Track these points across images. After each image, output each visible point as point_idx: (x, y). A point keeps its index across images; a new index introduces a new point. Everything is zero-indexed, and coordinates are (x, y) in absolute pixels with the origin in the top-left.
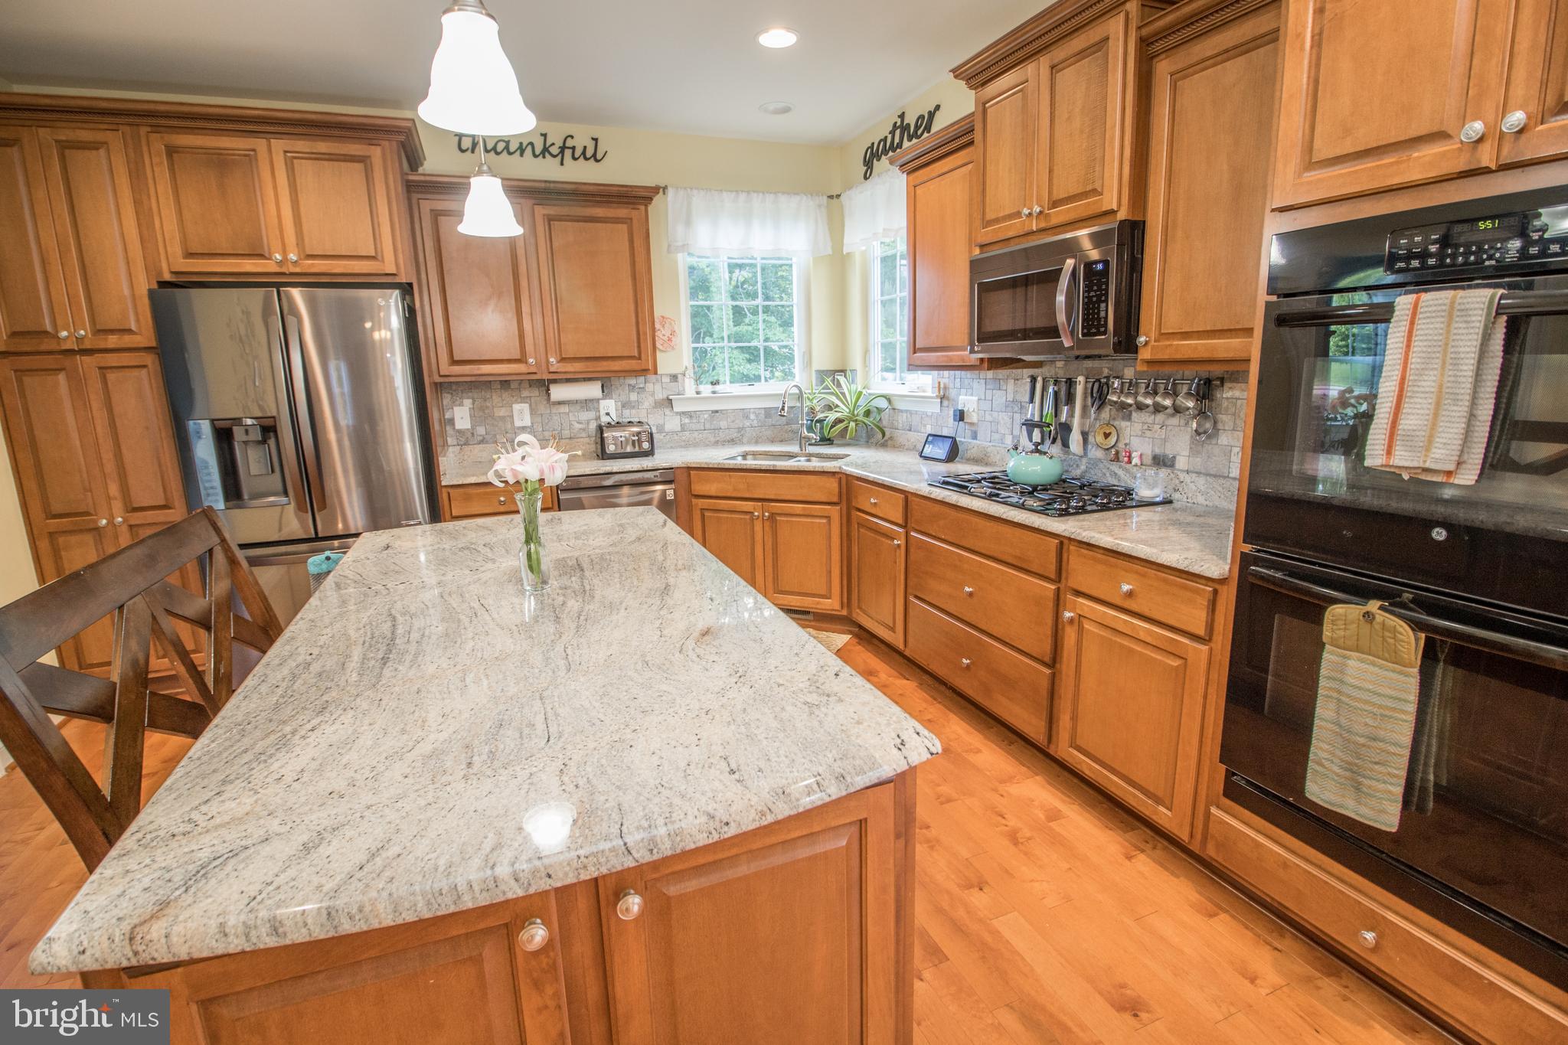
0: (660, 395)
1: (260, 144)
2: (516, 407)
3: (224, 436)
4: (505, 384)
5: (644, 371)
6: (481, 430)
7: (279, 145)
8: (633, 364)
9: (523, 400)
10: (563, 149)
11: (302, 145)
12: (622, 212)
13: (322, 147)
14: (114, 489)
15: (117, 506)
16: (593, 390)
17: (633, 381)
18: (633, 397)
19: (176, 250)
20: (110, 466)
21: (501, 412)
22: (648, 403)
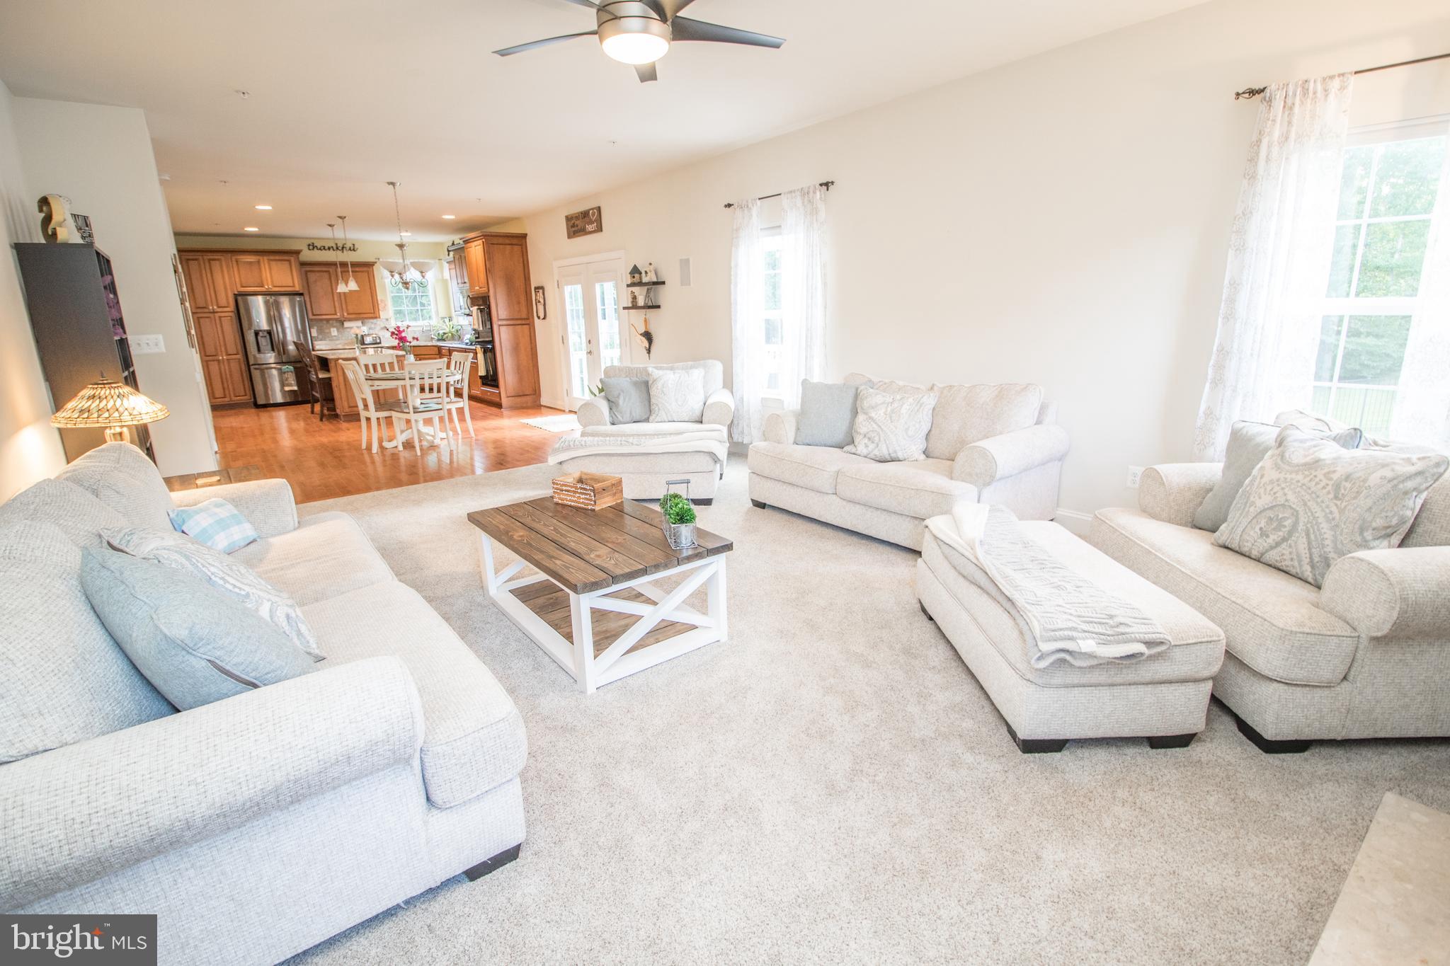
0: (383, 325)
1: (261, 258)
2: (332, 329)
3: (257, 334)
4: (328, 320)
5: (376, 318)
6: (320, 337)
7: (265, 258)
8: (372, 315)
9: (334, 327)
10: (343, 248)
11: (272, 258)
12: (365, 269)
13: (277, 258)
14: (223, 349)
15: (224, 354)
16: (359, 323)
17: (372, 321)
18: (373, 326)
19: (239, 286)
20: (222, 343)
21: (327, 331)
22: (378, 328)
